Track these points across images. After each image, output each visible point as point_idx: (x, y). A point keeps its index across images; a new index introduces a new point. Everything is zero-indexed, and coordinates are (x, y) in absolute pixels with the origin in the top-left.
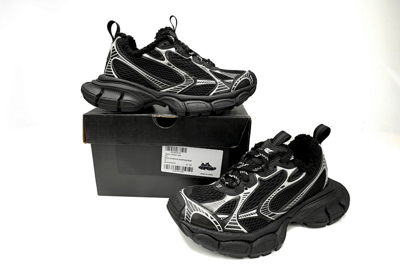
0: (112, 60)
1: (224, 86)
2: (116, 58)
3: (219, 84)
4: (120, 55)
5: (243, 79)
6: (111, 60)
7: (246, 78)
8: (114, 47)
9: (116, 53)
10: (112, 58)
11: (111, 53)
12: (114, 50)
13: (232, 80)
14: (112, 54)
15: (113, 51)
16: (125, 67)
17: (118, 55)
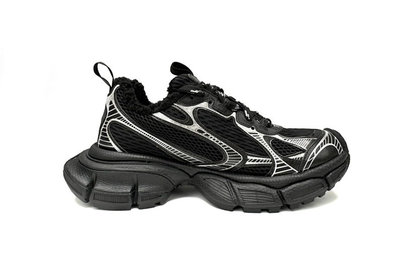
0: (109, 122)
1: (288, 168)
2: (116, 120)
3: (278, 166)
4: (122, 116)
5: (324, 146)
6: (106, 123)
7: (329, 144)
8: (111, 103)
9: (115, 111)
10: (108, 119)
11: (108, 112)
12: (113, 107)
13: (302, 155)
14: (110, 114)
15: (110, 108)
16: (131, 136)
17: (119, 115)
